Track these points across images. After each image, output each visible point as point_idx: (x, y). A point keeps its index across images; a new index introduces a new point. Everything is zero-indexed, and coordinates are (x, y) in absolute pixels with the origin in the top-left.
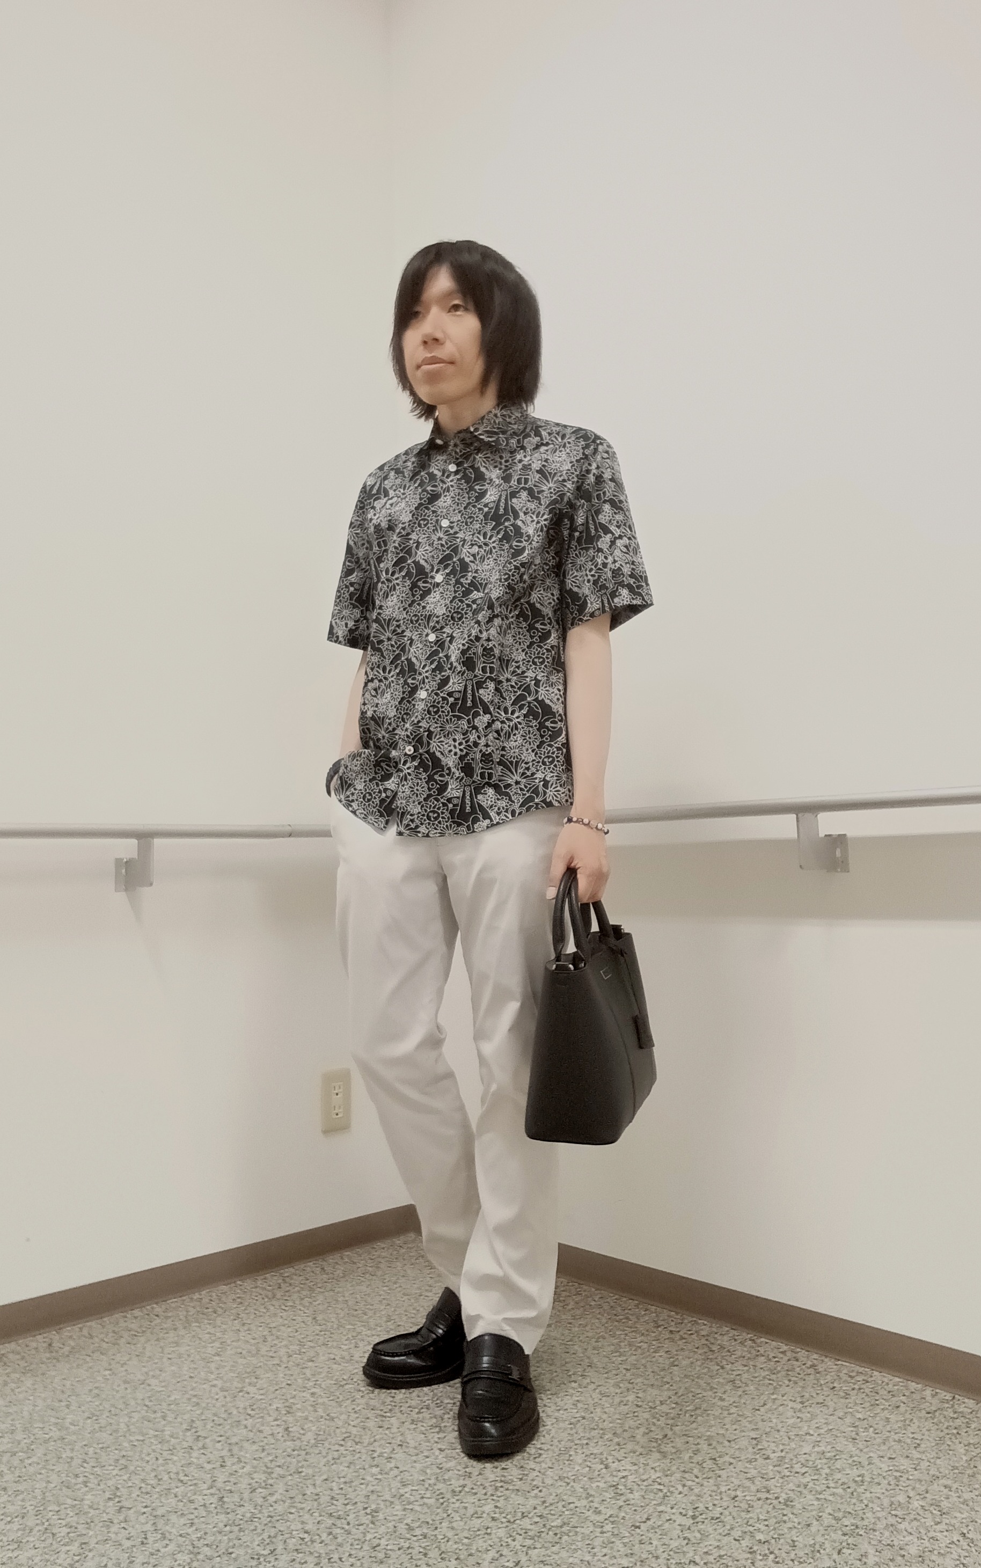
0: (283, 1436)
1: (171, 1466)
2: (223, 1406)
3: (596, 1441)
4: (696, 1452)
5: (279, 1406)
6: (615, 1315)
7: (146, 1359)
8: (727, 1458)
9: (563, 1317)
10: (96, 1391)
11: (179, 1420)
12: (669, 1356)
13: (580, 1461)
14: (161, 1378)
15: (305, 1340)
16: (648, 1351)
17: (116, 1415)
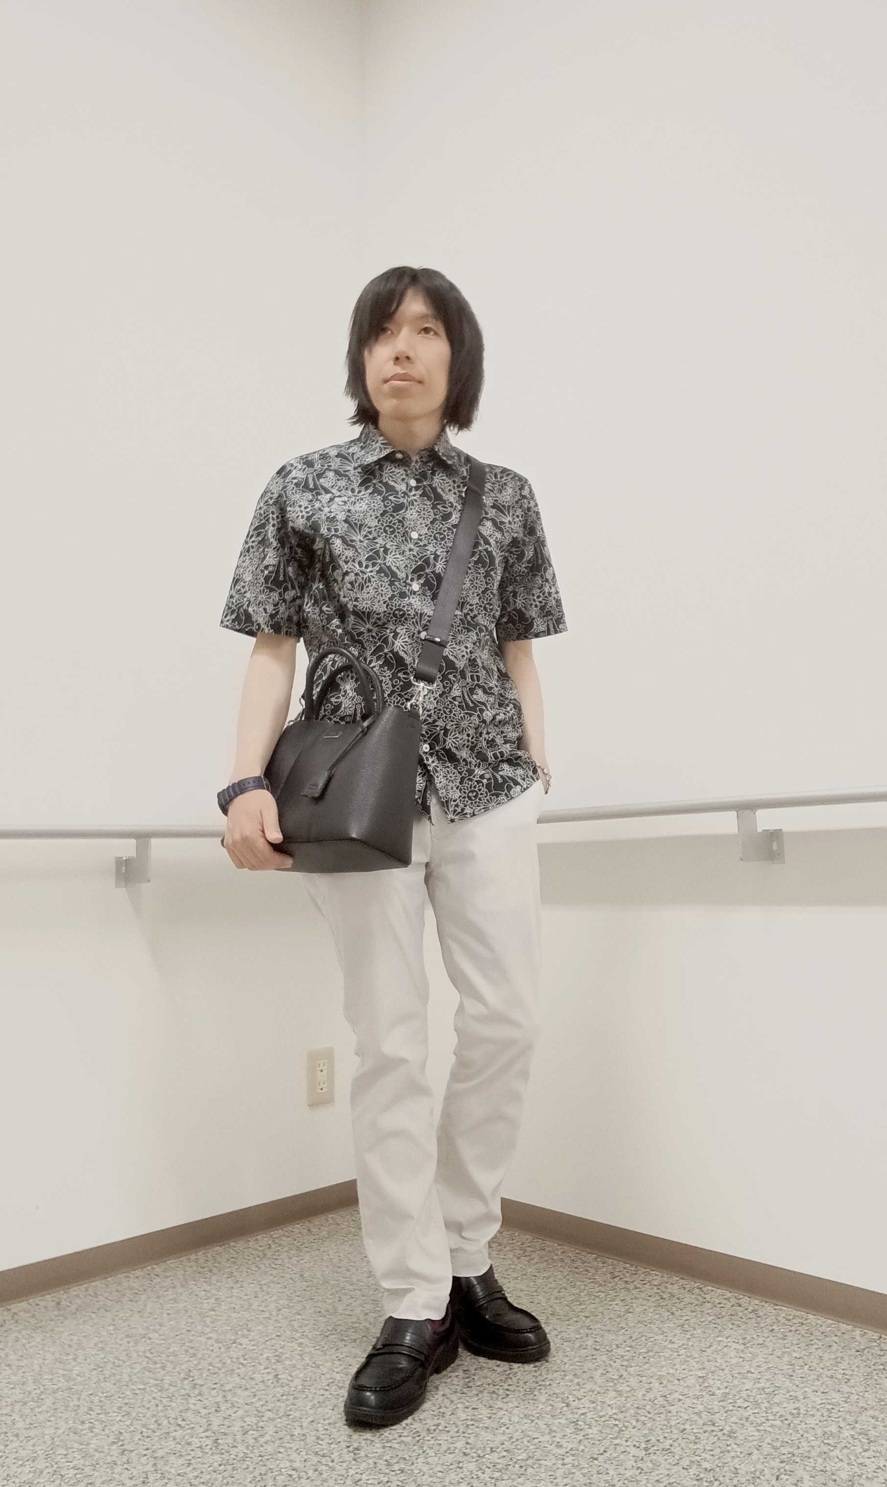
0: (273, 1383)
1: (170, 1411)
2: (218, 1356)
3: (558, 1382)
4: (648, 1390)
5: (269, 1355)
6: (576, 1268)
7: (147, 1315)
8: (676, 1396)
9: (529, 1270)
10: (101, 1345)
11: (177, 1369)
12: (624, 1304)
13: (544, 1400)
14: (161, 1332)
15: (293, 1295)
16: (605, 1300)
17: (119, 1366)
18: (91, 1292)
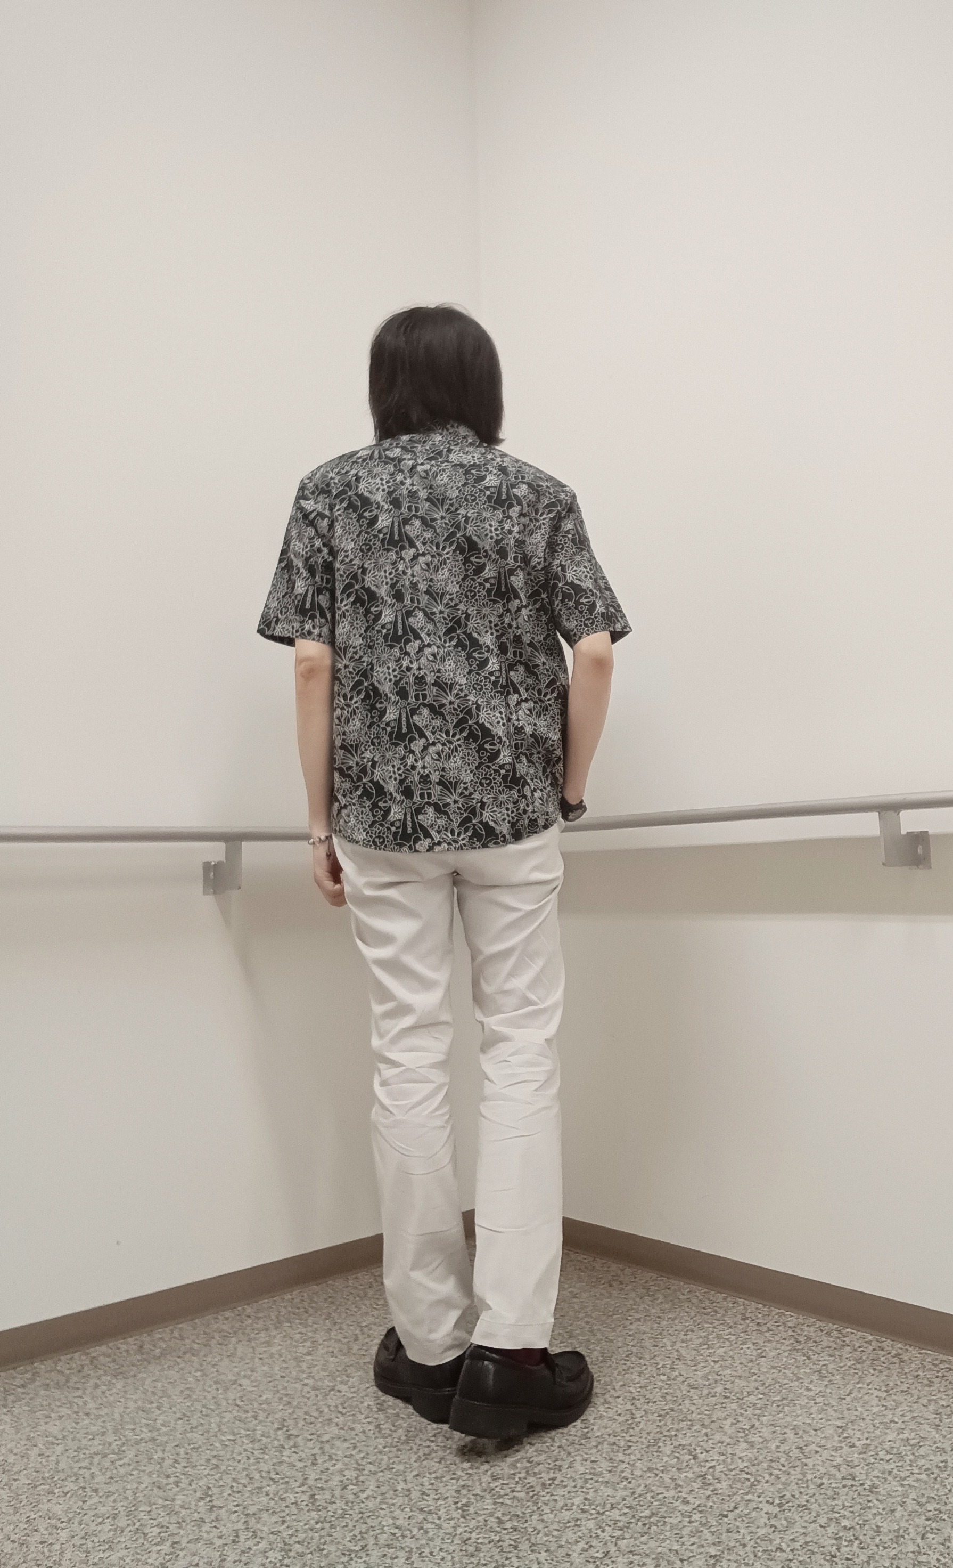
1: (262, 1464)
2: (314, 1405)
3: (684, 1432)
4: (783, 1441)
5: (370, 1403)
6: (704, 1308)
7: (238, 1359)
8: (813, 1447)
9: (653, 1311)
10: (187, 1392)
11: (270, 1419)
12: (756, 1348)
13: (669, 1453)
14: (253, 1378)
16: (736, 1343)
17: (207, 1415)
18: (176, 1334)
